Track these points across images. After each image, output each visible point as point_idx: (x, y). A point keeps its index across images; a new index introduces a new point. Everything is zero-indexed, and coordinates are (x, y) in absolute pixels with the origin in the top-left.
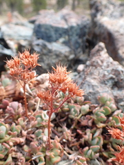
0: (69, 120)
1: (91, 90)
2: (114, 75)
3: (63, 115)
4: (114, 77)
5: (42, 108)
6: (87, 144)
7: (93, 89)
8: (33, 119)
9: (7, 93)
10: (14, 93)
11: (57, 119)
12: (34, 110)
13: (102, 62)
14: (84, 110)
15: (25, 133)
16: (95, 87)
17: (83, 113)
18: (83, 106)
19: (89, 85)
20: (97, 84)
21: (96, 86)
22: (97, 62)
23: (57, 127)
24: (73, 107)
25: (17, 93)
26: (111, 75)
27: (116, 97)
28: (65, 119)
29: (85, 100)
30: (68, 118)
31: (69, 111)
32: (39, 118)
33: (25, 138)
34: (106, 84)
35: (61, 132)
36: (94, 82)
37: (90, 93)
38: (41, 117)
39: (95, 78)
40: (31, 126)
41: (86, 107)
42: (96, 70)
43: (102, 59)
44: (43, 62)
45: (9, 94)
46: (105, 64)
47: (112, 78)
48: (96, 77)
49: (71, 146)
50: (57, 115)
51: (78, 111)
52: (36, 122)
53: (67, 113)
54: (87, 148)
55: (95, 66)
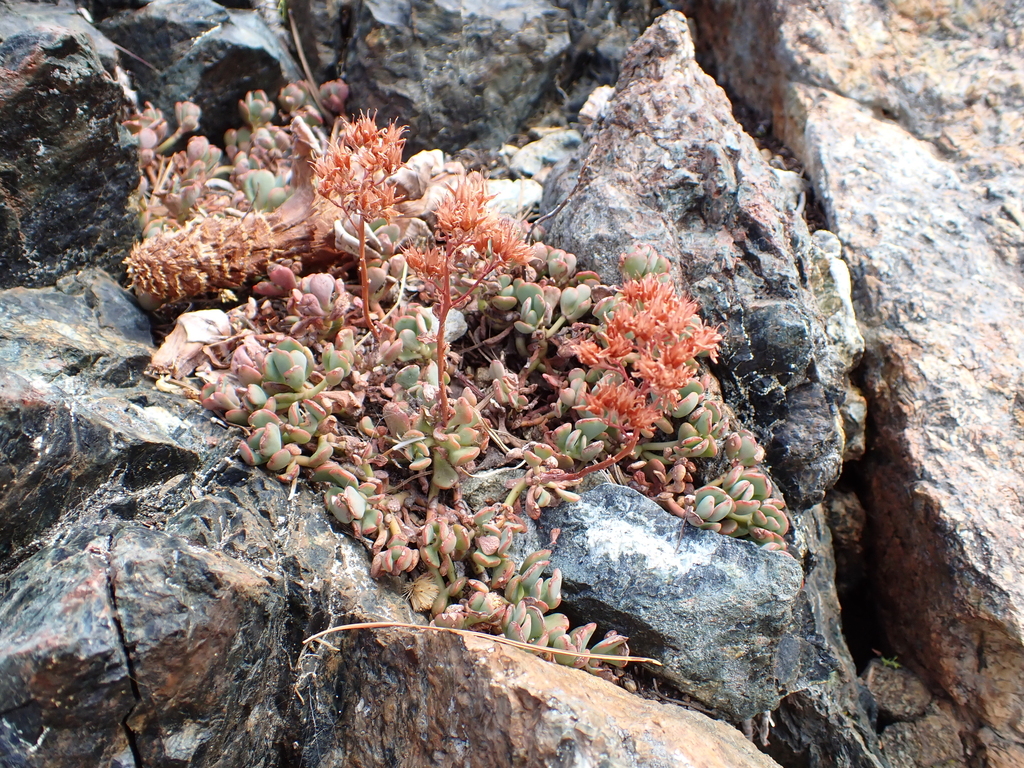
0: (520, 342)
1: (604, 230)
2: (695, 169)
3: (497, 323)
4: (694, 177)
5: (415, 297)
6: (571, 416)
7: (612, 226)
8: (386, 333)
9: (282, 239)
10: (308, 238)
11: (475, 338)
12: (387, 304)
13: (659, 110)
14: (572, 304)
15: (362, 379)
16: (618, 218)
17: (568, 314)
18: (569, 290)
19: (598, 209)
20: (626, 206)
21: (622, 212)
22: (641, 112)
23: (475, 368)
24: (531, 294)
25: (319, 236)
26: (684, 172)
27: (689, 257)
28: (502, 336)
29: (580, 267)
30: (514, 333)
31: (517, 307)
32: (408, 332)
33: (362, 395)
34: (660, 208)
35: (489, 383)
36: (618, 197)
37: (600, 239)
38: (415, 328)
39: (623, 181)
40: (379, 358)
41: (580, 295)
42: (630, 147)
43: (659, 95)
44: (417, 78)
45: (290, 243)
46: (669, 121)
47: (684, 184)
48: (626, 175)
49: (518, 423)
50: (473, 320)
51: (550, 306)
52: (399, 343)
53: (509, 316)
54: (568, 426)
55: (630, 127)
